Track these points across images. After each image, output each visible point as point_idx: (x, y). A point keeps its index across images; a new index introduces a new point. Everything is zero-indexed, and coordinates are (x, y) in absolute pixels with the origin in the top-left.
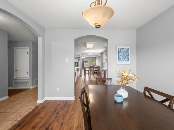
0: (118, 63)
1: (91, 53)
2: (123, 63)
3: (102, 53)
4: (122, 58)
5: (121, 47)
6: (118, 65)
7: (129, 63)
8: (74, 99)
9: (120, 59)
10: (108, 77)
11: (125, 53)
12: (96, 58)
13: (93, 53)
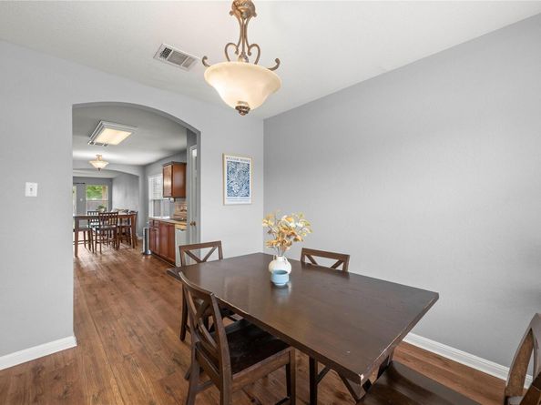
0: (226, 202)
1: (104, 160)
2: (239, 200)
3: (145, 168)
4: (236, 188)
5: (234, 158)
6: (228, 205)
7: (250, 202)
8: (74, 344)
9: (230, 189)
10: (202, 242)
11: (242, 177)
12: (111, 180)
13: (111, 163)
